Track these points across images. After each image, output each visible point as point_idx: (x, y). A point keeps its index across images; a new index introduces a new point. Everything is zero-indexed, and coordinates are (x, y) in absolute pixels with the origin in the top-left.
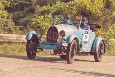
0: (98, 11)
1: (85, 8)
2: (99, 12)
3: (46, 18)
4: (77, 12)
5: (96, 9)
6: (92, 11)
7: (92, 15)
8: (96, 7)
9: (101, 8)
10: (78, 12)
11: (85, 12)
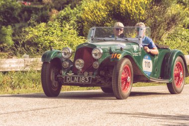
0: (140, 10)
1: (119, 5)
2: (143, 12)
3: (51, 26)
4: (106, 14)
5: (137, 7)
6: (131, 10)
7: (131, 18)
8: (137, 3)
9: (146, 5)
10: (108, 14)
11: (119, 12)
